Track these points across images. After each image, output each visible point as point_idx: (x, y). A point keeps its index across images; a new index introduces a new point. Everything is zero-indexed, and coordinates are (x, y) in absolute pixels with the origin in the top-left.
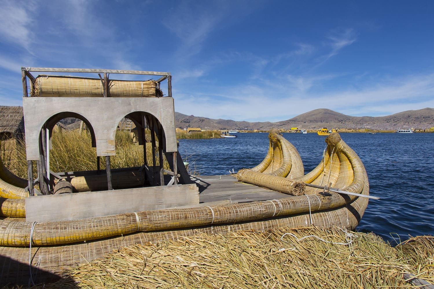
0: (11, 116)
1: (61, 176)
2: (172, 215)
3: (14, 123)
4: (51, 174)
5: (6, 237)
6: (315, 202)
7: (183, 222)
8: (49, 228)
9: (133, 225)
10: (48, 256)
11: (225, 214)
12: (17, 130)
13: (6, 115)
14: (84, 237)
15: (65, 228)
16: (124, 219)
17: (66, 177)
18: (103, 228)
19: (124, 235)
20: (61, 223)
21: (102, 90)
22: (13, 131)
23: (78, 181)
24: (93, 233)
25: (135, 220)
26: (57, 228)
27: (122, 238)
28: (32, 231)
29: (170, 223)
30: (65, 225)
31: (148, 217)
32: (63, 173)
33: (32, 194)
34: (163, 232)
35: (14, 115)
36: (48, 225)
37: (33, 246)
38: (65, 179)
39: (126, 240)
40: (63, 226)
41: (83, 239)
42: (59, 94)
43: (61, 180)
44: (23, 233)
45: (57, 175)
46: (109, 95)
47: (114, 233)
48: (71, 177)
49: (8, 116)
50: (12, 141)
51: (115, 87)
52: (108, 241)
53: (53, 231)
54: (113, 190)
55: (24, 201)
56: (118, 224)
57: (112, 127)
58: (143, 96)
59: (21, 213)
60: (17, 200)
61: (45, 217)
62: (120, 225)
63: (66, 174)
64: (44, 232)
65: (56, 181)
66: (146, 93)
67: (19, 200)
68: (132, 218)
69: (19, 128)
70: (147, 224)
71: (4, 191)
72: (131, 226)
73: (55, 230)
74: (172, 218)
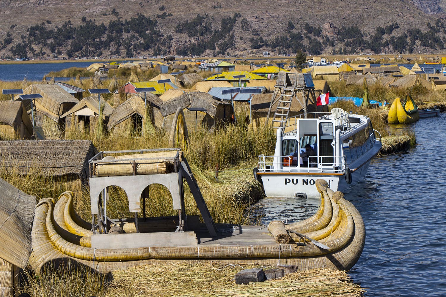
0: (76, 153)
1: (116, 222)
2: (171, 250)
3: (78, 162)
4: (107, 220)
5: (83, 255)
6: (286, 249)
7: (177, 254)
8: (102, 251)
9: (147, 254)
10: (102, 266)
11: (207, 252)
12: (82, 171)
13: (71, 152)
14: (120, 258)
15: (110, 252)
16: (142, 250)
17: (121, 223)
18: (130, 254)
19: (142, 260)
20: (108, 250)
21: (132, 171)
22: (78, 172)
23: (127, 226)
24: (124, 256)
25: (148, 251)
26: (106, 252)
27: (141, 261)
28: (94, 253)
29: (169, 255)
30: (111, 251)
31: (156, 249)
32: (118, 220)
33: (94, 233)
34: (166, 260)
35: (79, 152)
36: (102, 250)
37: (95, 261)
38: (119, 224)
39: (143, 262)
40: (109, 251)
41: (120, 259)
42: (108, 175)
43: (115, 225)
44: (90, 253)
45: (113, 221)
46: (137, 174)
47: (136, 257)
48: (124, 223)
49: (73, 153)
50: (78, 182)
51: (141, 168)
52: (133, 262)
53: (104, 253)
54: (140, 233)
55: (90, 238)
56: (138, 252)
57: (138, 194)
58: (158, 173)
59: (89, 246)
60: (87, 238)
61: (101, 247)
62: (140, 253)
63: (120, 221)
64: (100, 253)
65: (112, 226)
66: (160, 171)
67: (87, 237)
68: (146, 250)
69: (84, 169)
70: (155, 254)
71: (77, 231)
72: (145, 254)
73: (105, 253)
74: (171, 251)
